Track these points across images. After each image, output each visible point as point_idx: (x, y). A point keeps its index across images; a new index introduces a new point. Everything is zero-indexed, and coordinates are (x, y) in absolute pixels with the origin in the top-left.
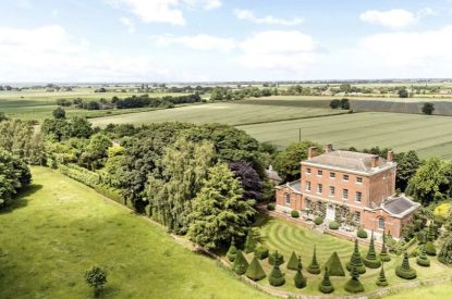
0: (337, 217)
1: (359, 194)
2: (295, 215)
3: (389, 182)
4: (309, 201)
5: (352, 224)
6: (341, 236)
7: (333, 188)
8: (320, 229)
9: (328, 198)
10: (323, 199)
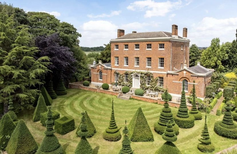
0: (142, 84)
1: (162, 59)
2: (106, 88)
3: (186, 54)
4: (118, 74)
5: (157, 90)
6: (146, 100)
7: (138, 58)
8: (126, 96)
9: (134, 69)
10: (129, 70)
